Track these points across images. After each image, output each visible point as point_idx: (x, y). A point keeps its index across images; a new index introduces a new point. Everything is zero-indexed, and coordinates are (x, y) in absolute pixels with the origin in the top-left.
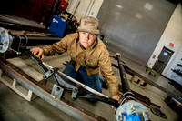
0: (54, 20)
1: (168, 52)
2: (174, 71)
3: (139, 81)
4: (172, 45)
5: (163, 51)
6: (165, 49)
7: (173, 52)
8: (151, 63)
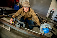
0: (15, 6)
1: (52, 12)
2: (55, 17)
3: (45, 21)
4: (53, 9)
5: (51, 12)
6: (51, 11)
7: (54, 12)
8: (48, 16)
